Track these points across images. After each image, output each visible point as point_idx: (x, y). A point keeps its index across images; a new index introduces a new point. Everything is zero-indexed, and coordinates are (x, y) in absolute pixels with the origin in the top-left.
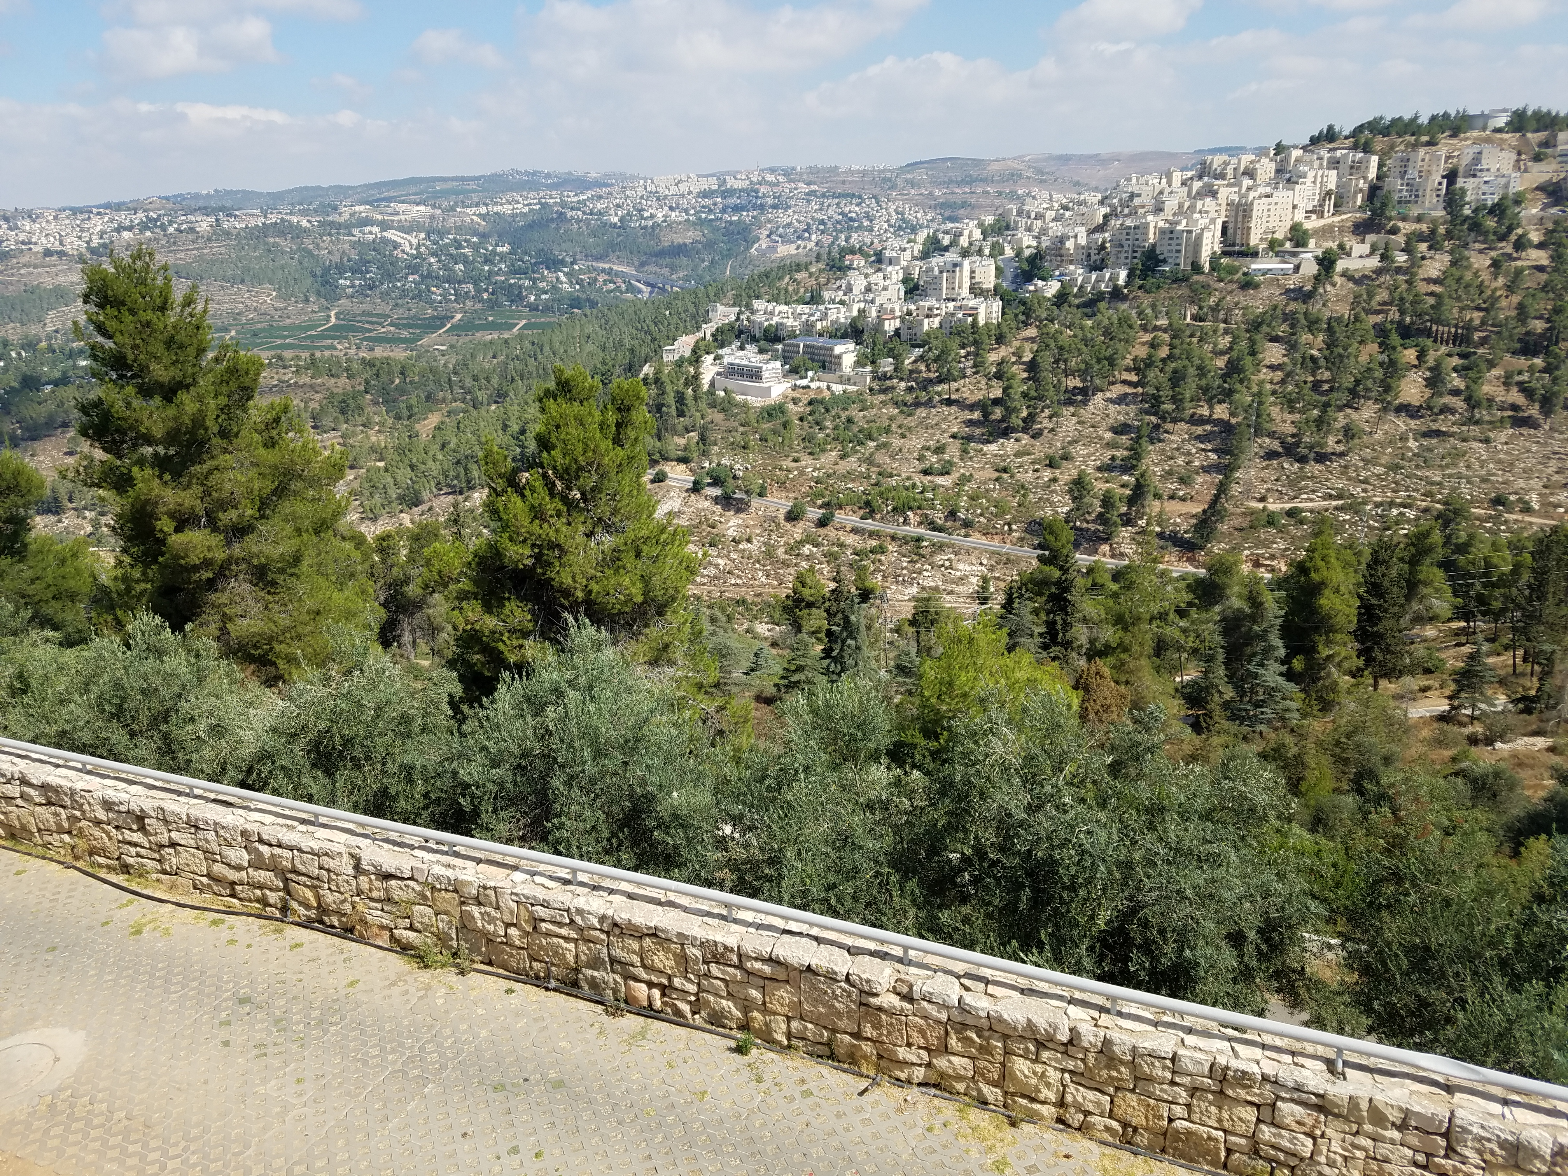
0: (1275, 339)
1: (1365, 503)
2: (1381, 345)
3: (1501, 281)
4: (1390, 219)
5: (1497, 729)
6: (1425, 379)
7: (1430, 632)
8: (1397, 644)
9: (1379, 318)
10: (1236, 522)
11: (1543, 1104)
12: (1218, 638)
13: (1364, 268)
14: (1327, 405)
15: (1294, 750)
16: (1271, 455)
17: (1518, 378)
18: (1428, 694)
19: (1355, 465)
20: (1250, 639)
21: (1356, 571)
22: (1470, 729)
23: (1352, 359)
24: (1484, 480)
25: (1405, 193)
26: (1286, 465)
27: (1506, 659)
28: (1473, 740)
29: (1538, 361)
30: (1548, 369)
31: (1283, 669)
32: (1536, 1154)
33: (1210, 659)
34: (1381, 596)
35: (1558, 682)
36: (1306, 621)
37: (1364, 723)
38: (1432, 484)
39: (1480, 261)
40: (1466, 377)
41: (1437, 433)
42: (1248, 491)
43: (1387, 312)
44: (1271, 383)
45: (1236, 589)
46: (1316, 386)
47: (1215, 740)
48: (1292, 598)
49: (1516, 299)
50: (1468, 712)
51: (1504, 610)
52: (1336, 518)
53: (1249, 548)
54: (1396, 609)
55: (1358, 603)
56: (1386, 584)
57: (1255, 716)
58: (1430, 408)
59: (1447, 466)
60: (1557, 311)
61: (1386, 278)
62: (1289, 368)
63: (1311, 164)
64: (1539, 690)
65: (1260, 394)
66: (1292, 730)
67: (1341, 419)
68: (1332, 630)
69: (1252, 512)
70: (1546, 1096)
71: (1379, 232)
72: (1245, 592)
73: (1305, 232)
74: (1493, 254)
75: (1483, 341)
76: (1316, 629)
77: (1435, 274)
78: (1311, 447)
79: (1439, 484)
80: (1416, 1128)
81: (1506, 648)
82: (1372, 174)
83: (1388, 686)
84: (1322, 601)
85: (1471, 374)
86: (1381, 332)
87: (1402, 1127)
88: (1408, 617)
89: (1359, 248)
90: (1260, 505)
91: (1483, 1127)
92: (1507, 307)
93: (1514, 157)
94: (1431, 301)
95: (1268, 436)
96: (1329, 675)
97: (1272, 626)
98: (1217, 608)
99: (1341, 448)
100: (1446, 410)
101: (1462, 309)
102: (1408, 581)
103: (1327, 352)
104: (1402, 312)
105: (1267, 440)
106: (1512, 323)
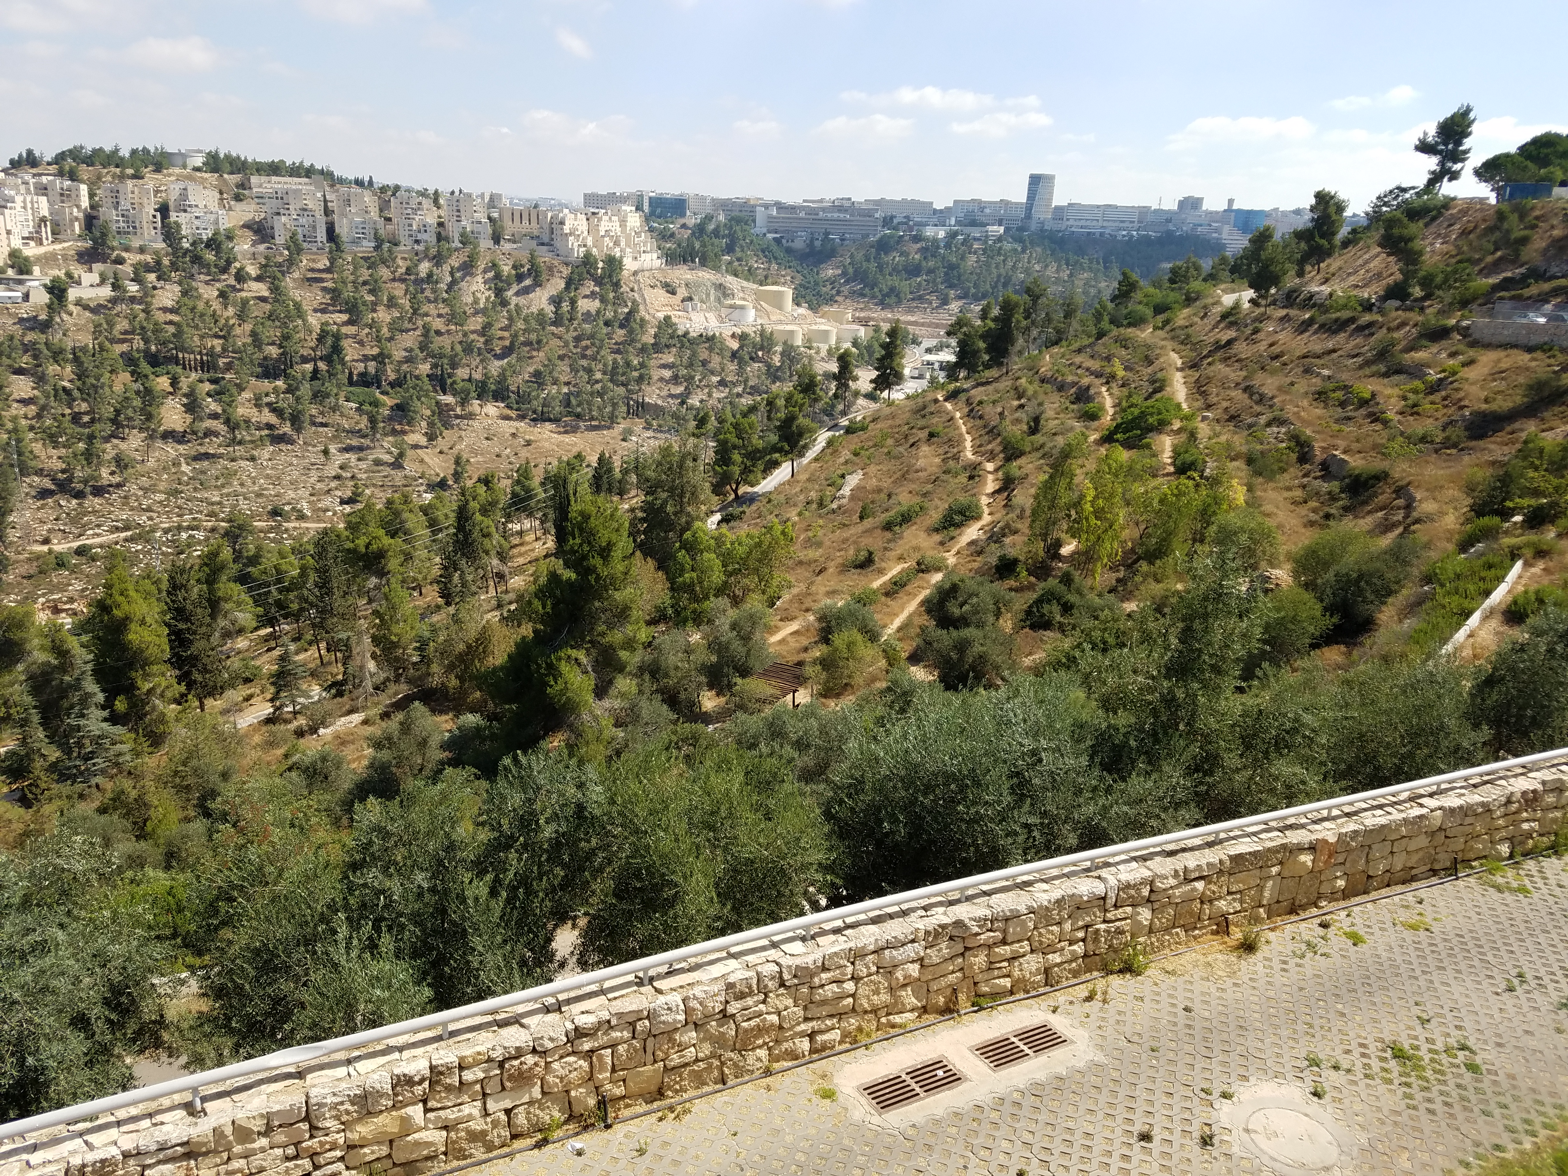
0: (19, 372)
1: (153, 530)
2: (133, 373)
3: (231, 311)
4: (113, 249)
5: (318, 717)
6: (184, 405)
7: (241, 643)
8: (213, 663)
9: (125, 347)
10: (23, 570)
11: (379, 1047)
12: (28, 699)
13: (98, 297)
14: (91, 438)
15: (134, 794)
16: (44, 494)
17: (266, 400)
18: (252, 702)
19: (135, 495)
20: (64, 691)
21: (158, 600)
22: (295, 724)
23: (107, 389)
24: (259, 495)
25: (122, 224)
26: (63, 503)
27: (313, 652)
28: (300, 733)
29: (280, 383)
30: (290, 390)
31: (106, 713)
32: (381, 1094)
33: (24, 723)
34: (187, 620)
35: (358, 663)
36: (118, 660)
37: (196, 746)
38: (213, 504)
39: (209, 293)
40: (220, 401)
41: (207, 456)
42: (27, 535)
43: (130, 341)
44: (26, 417)
45: (36, 642)
46: (76, 418)
47: (47, 809)
48: (99, 638)
49: (248, 327)
50: (290, 709)
51: (302, 610)
52: (128, 550)
53: (44, 595)
54: (204, 629)
55: (167, 631)
56: (189, 607)
57: (87, 769)
58: (194, 433)
59: (223, 486)
60: (286, 337)
61: (121, 307)
62: (42, 401)
63: (16, 187)
64: (345, 673)
65: (15, 430)
66: (130, 773)
67: (109, 450)
68: (146, 663)
69: (38, 557)
70: (379, 1040)
71: (105, 262)
72: (47, 642)
73: (26, 259)
74: (218, 285)
75: (229, 367)
76: (131, 665)
77: (169, 304)
78: (85, 482)
79: (220, 503)
80: (280, 1126)
81: (310, 643)
82: (85, 203)
83: (213, 704)
84: (131, 636)
85: (225, 398)
86: (129, 360)
87: (268, 1131)
88: (217, 634)
89: (89, 278)
90: (45, 548)
91: (334, 1095)
92: (242, 334)
93: (218, 196)
94: (172, 329)
95: (36, 474)
96: (154, 708)
97: (83, 673)
98: (20, 667)
99: (116, 479)
100: (209, 433)
101: (202, 337)
102: (209, 600)
103: (79, 383)
104: (146, 341)
105: (36, 479)
106: (250, 350)
